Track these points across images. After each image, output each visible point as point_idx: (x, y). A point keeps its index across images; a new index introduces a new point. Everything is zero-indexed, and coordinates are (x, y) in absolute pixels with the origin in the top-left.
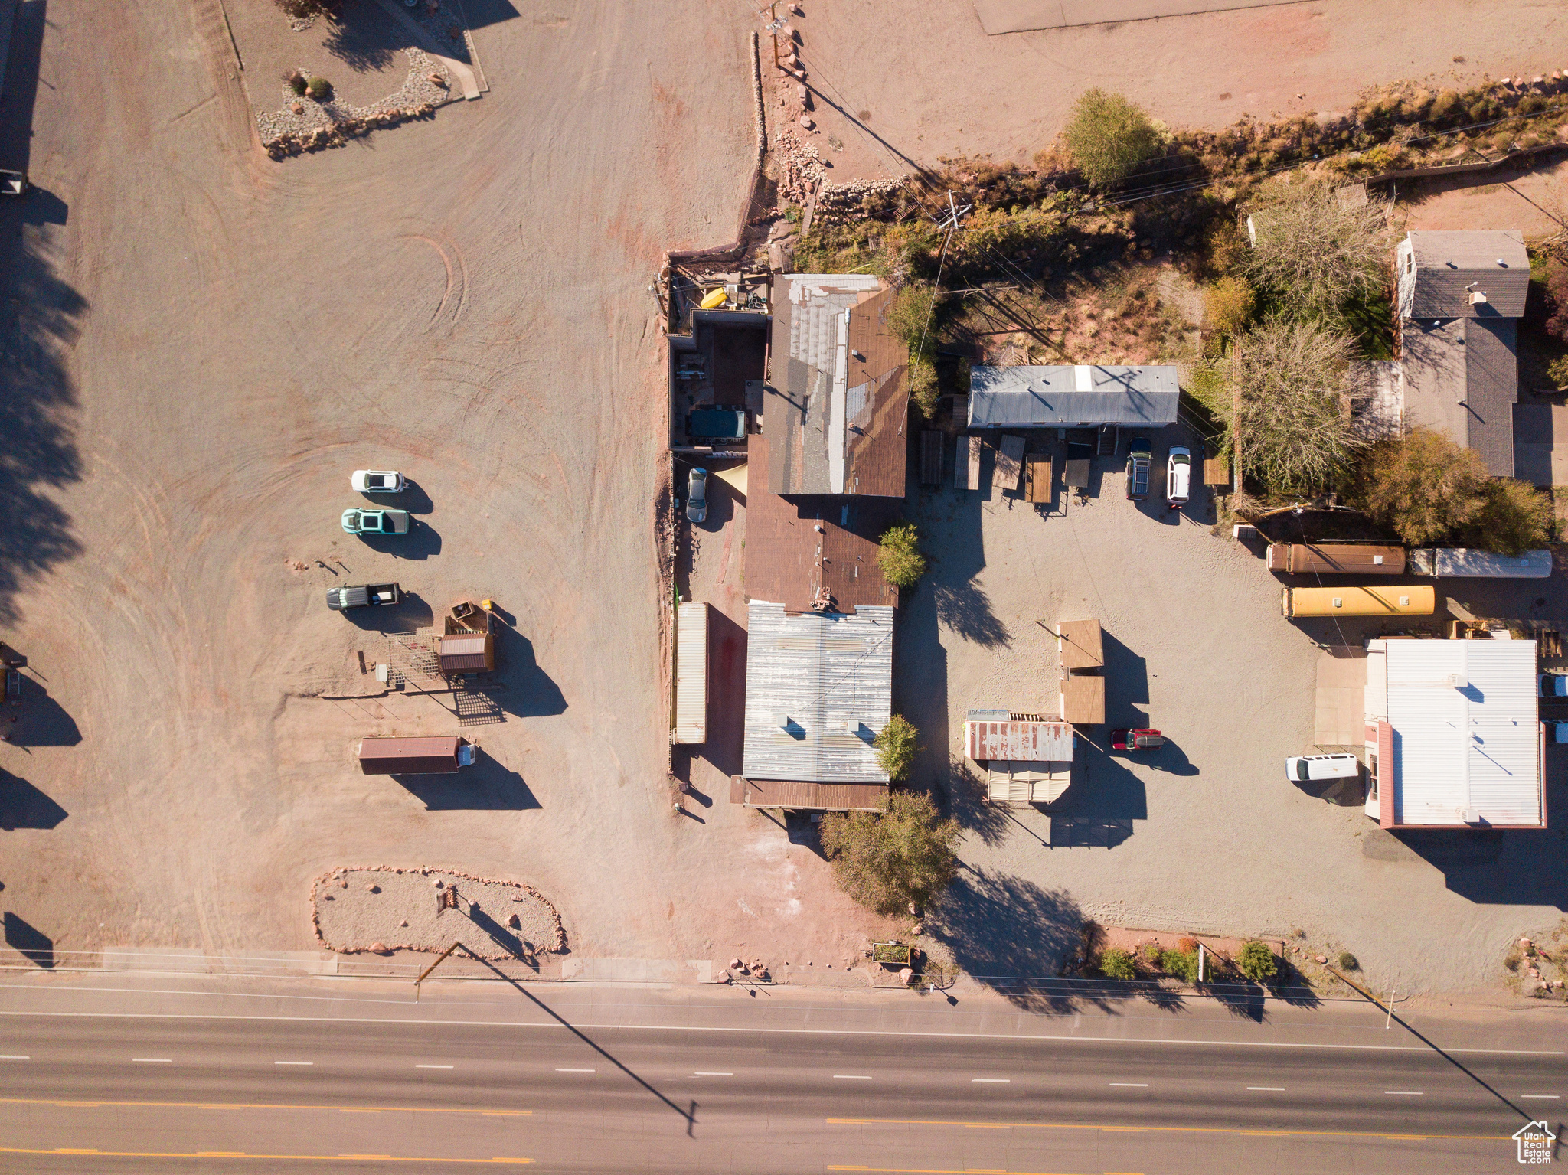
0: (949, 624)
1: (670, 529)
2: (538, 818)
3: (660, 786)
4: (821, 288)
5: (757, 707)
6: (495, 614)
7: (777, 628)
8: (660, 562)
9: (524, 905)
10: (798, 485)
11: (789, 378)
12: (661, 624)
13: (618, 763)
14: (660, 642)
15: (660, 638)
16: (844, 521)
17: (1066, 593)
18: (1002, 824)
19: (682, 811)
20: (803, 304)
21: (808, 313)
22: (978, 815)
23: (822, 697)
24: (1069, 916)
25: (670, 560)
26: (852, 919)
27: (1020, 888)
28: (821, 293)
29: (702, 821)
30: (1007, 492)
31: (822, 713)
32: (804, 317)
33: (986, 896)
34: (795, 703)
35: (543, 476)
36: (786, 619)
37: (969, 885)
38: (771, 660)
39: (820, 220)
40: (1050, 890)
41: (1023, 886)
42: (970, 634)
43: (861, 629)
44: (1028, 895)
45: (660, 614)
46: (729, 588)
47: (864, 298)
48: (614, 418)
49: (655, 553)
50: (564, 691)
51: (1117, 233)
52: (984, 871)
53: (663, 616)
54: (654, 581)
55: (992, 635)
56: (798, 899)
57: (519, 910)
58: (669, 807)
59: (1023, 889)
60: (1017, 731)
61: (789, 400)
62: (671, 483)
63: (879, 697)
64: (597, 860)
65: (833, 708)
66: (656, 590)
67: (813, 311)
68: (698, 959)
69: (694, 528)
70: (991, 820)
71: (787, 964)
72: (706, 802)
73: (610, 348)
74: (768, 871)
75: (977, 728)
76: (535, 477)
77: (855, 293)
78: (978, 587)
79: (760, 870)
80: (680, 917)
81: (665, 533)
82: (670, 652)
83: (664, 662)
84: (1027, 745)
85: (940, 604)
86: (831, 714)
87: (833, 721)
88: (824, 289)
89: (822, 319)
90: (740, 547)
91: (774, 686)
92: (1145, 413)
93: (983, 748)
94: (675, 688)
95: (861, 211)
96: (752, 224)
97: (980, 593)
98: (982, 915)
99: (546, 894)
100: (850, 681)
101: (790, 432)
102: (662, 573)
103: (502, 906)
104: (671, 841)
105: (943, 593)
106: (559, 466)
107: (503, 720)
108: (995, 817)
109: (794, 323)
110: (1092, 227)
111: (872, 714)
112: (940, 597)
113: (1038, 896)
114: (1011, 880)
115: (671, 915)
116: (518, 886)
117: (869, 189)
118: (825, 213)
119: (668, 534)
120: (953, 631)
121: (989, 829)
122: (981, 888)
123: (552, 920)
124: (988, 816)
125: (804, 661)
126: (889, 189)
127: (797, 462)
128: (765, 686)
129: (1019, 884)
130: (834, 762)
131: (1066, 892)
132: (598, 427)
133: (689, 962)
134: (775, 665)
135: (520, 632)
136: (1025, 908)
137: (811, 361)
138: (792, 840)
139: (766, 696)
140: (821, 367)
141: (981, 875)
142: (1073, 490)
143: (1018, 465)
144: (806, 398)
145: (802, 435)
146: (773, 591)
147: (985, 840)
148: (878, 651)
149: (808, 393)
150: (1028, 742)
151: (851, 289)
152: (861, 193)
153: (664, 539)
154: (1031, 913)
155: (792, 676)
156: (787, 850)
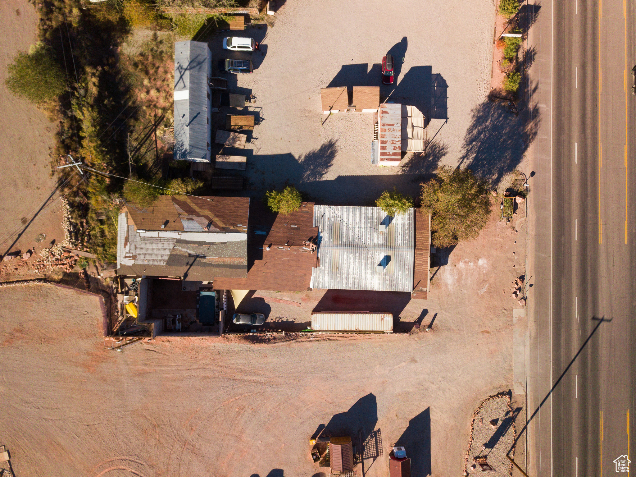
0: (323, 174)
1: (269, 335)
2: (435, 409)
3: (416, 339)
4: (125, 247)
5: (372, 284)
6: (318, 436)
7: (326, 272)
8: (288, 341)
9: (484, 417)
10: (242, 260)
11: (178, 266)
12: (324, 340)
13: (404, 364)
14: (335, 340)
15: (332, 340)
16: (264, 233)
17: (306, 109)
18: (435, 145)
19: (430, 326)
20: (134, 257)
21: (140, 254)
22: (431, 159)
23: (366, 246)
24: (485, 109)
25: (287, 334)
26: (489, 230)
27: (470, 136)
28: (128, 247)
29: (436, 315)
30: (248, 140)
31: (376, 247)
32: (142, 257)
33: (475, 155)
34: (369, 261)
35: (237, 410)
36: (321, 267)
37: (469, 164)
38: (344, 276)
39: (87, 247)
40: (471, 119)
41: (469, 134)
42: (329, 162)
43: (327, 224)
44: (474, 132)
45: (318, 340)
46: (303, 300)
47: (131, 221)
48: (203, 368)
49: (283, 343)
50: (362, 395)
51: (98, 76)
52: (461, 156)
53: (320, 339)
54: (299, 344)
55: (330, 150)
56: (478, 260)
57: (487, 420)
58: (428, 334)
59: (471, 134)
60: (384, 135)
61: (191, 265)
62: (241, 335)
63: (366, 213)
64: (458, 375)
65: (372, 240)
66: (304, 343)
67: (138, 251)
68: (512, 317)
69: (269, 320)
70: (433, 151)
71: (514, 266)
72: (425, 312)
73: (162, 371)
74: (463, 277)
75: (383, 157)
76: (238, 414)
77: (128, 227)
78: (303, 158)
79: (463, 282)
80: (489, 327)
81: (271, 338)
82: (340, 334)
83: (346, 337)
84: (392, 129)
85: (312, 179)
86: (375, 241)
87: (379, 239)
88: (126, 244)
89: (143, 246)
90: (279, 293)
91: (360, 274)
92: (202, 61)
93: (395, 154)
94: (360, 332)
95: (82, 223)
96: (89, 287)
97: (306, 157)
98: (485, 157)
99: (478, 404)
100: (357, 230)
101: (211, 265)
102: (294, 339)
103: (485, 430)
104: (447, 332)
105: (306, 177)
106: (231, 400)
107: (379, 430)
108: (432, 149)
109: (146, 263)
110: (94, 90)
111: (376, 218)
112: (308, 179)
113: (474, 126)
114: (466, 141)
115: (488, 332)
116: (474, 421)
117: (68, 218)
118: (83, 245)
119: (272, 336)
120: (327, 172)
121: (438, 153)
122: (471, 158)
123: (492, 401)
124: (431, 153)
125: (345, 256)
126: (68, 207)
127: (228, 261)
128: (360, 279)
129: (468, 136)
130: (403, 239)
131: (472, 111)
132: (208, 378)
133: (515, 322)
134: (348, 273)
135: (328, 422)
136: (481, 133)
137: (168, 252)
138: (446, 263)
139: (366, 278)
140: (171, 246)
141: (463, 158)
142: (247, 104)
143: (232, 134)
144: (190, 255)
145: (212, 258)
146: (305, 275)
147: (444, 155)
148: (339, 213)
149: (187, 254)
150: (390, 129)
151: (126, 229)
152: (71, 223)
153: (274, 338)
154: (484, 130)
155: (354, 264)
156: (451, 266)
